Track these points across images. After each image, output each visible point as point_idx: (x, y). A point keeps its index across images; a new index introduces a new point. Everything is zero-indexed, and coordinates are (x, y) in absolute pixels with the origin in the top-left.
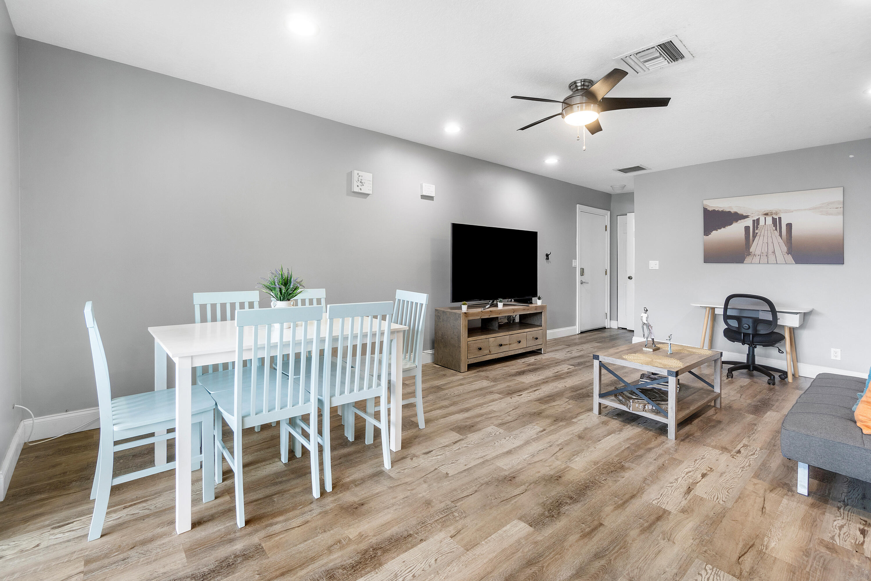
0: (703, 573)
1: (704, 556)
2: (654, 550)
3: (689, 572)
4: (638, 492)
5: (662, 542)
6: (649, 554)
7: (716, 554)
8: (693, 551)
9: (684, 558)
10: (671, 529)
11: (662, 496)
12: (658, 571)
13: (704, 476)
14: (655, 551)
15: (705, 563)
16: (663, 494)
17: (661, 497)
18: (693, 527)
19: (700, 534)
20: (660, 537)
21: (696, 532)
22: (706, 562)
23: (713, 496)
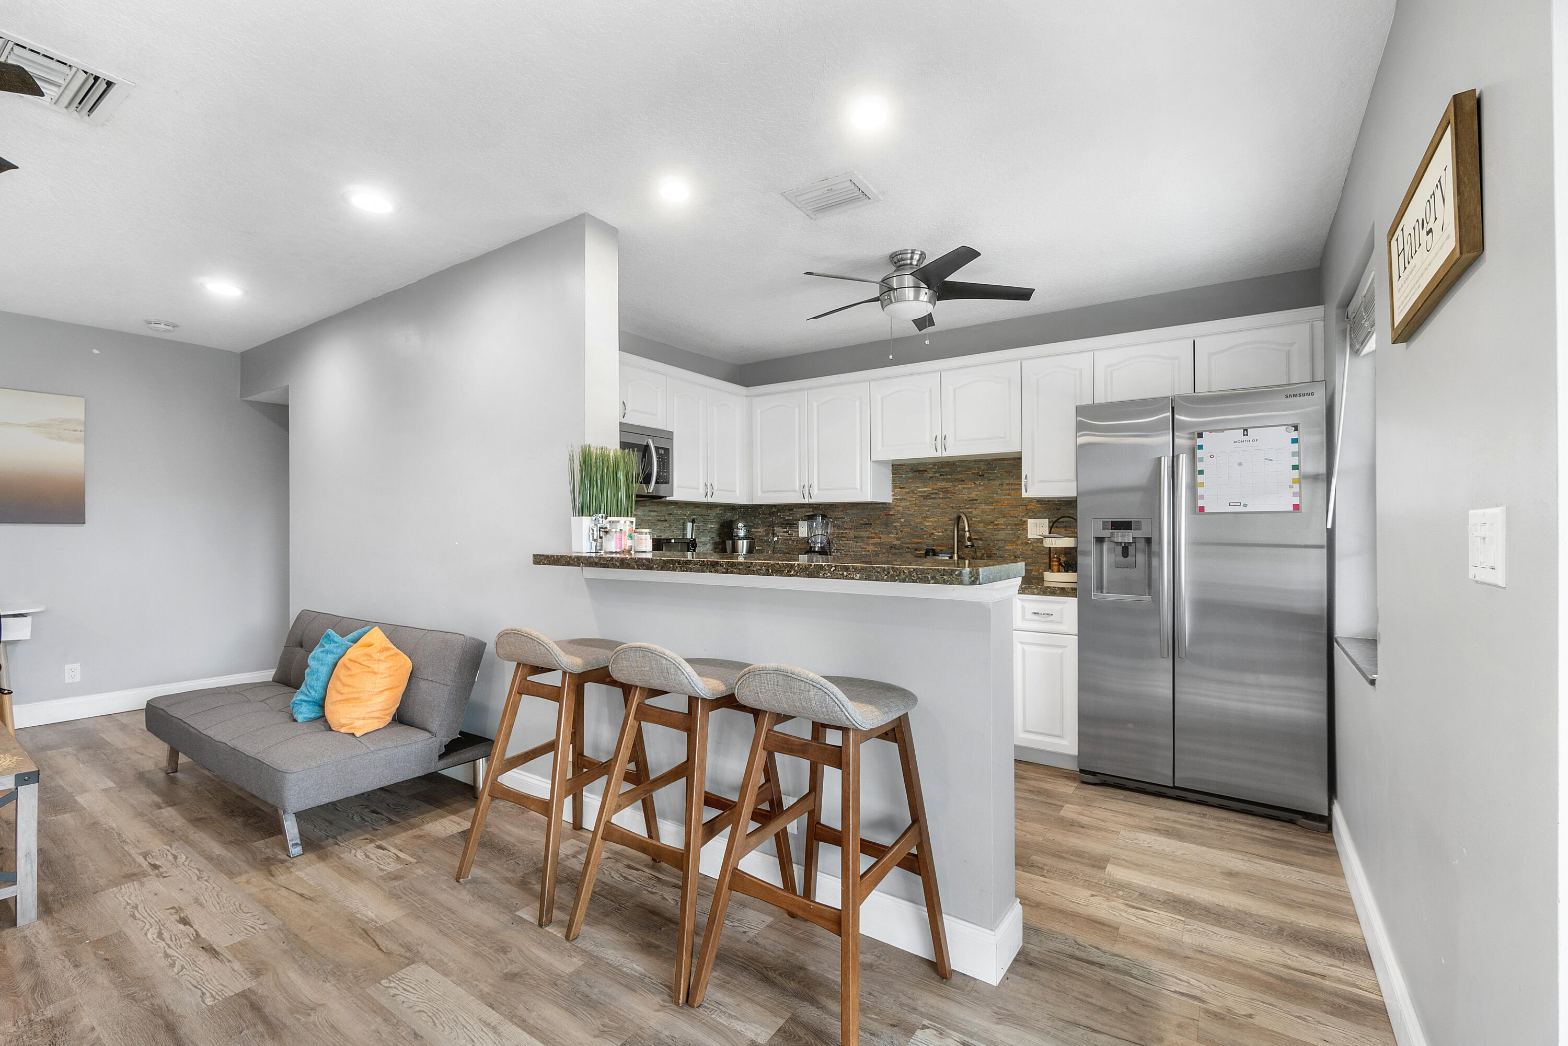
0: (392, 992)
1: (364, 981)
2: (326, 1032)
3: (386, 1005)
4: (162, 1017)
5: (312, 1019)
6: (332, 1040)
7: (365, 968)
8: (349, 989)
9: (359, 1002)
10: (291, 1000)
11: (199, 987)
12: (372, 1038)
13: (184, 921)
14: (328, 1031)
15: (378, 984)
16: (196, 984)
17: (202, 989)
18: (299, 974)
19: (320, 971)
20: (301, 1018)
21: (313, 974)
22: (376, 982)
23: (245, 931)
